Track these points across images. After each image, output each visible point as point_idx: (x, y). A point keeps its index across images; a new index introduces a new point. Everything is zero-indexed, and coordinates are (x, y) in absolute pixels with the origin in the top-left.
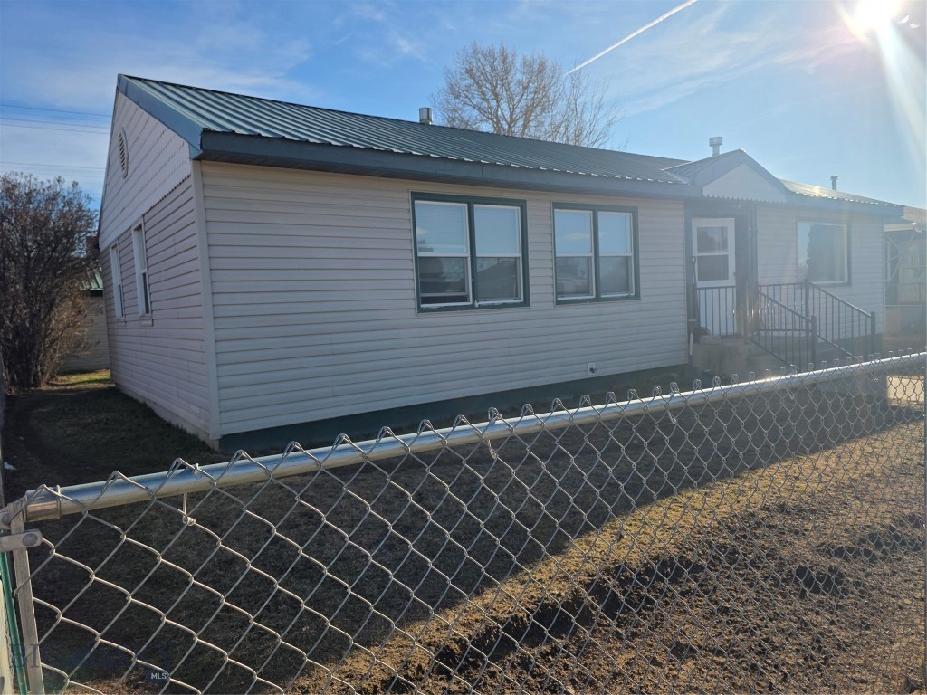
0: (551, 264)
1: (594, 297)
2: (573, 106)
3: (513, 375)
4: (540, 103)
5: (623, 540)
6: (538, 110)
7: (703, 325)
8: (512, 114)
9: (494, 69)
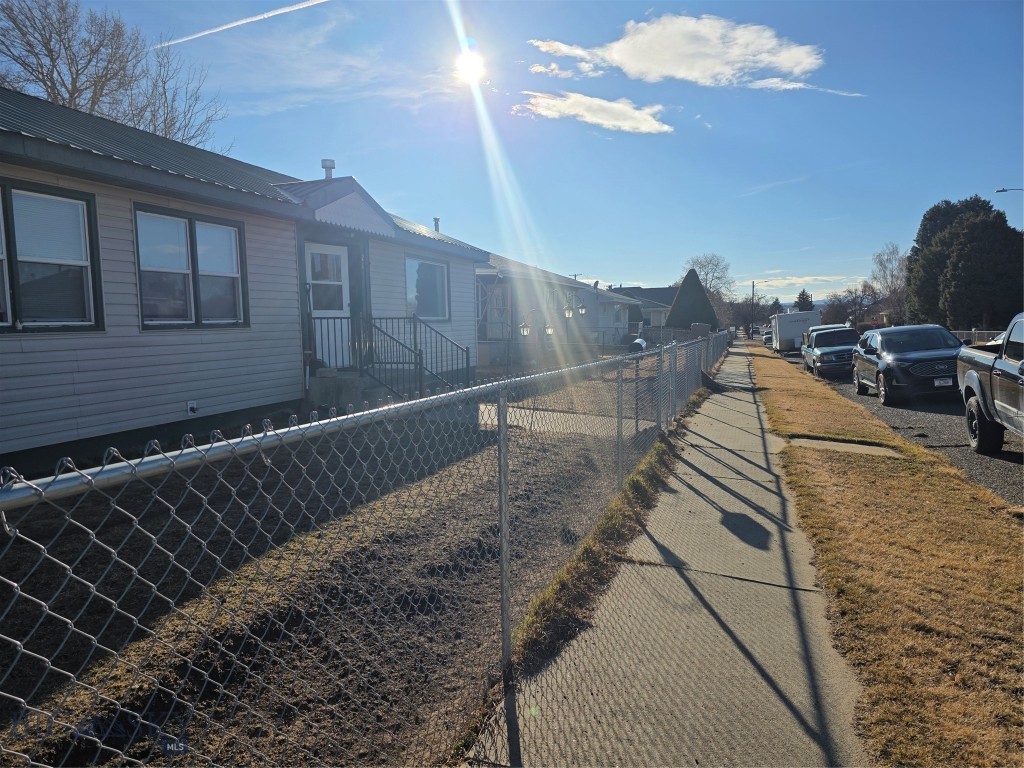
0: (133, 279)
1: (193, 322)
2: (161, 90)
3: (79, 420)
4: (116, 75)
5: (225, 605)
6: (113, 84)
7: (319, 357)
8: (74, 81)
9: (47, 17)
